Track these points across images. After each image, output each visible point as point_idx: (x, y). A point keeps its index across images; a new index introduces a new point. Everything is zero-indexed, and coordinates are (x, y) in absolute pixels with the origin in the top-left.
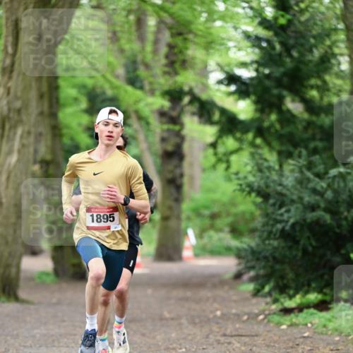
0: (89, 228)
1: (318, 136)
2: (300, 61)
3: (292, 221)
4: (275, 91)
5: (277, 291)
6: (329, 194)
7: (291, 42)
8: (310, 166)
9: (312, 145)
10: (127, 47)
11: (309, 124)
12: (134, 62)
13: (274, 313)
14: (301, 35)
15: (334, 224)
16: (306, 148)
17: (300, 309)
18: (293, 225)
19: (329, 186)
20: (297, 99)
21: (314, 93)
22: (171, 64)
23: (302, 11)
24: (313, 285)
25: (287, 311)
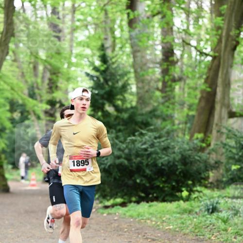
0: (71, 171)
1: (121, 123)
2: (113, 87)
3: (109, 164)
4: (101, 101)
5: (102, 198)
6: (127, 151)
7: (108, 78)
8: (117, 137)
9: (118, 128)
10: (29, 80)
11: (117, 118)
12: (33, 87)
13: (101, 208)
14: (113, 75)
15: (129, 165)
16: (115, 129)
17: (113, 206)
18: (110, 166)
19: (127, 147)
20: (111, 105)
21: (119, 103)
22: (51, 88)
23: (113, 63)
24: (119, 194)
25: (106, 207)
